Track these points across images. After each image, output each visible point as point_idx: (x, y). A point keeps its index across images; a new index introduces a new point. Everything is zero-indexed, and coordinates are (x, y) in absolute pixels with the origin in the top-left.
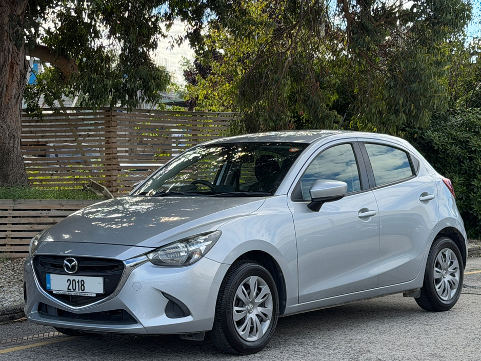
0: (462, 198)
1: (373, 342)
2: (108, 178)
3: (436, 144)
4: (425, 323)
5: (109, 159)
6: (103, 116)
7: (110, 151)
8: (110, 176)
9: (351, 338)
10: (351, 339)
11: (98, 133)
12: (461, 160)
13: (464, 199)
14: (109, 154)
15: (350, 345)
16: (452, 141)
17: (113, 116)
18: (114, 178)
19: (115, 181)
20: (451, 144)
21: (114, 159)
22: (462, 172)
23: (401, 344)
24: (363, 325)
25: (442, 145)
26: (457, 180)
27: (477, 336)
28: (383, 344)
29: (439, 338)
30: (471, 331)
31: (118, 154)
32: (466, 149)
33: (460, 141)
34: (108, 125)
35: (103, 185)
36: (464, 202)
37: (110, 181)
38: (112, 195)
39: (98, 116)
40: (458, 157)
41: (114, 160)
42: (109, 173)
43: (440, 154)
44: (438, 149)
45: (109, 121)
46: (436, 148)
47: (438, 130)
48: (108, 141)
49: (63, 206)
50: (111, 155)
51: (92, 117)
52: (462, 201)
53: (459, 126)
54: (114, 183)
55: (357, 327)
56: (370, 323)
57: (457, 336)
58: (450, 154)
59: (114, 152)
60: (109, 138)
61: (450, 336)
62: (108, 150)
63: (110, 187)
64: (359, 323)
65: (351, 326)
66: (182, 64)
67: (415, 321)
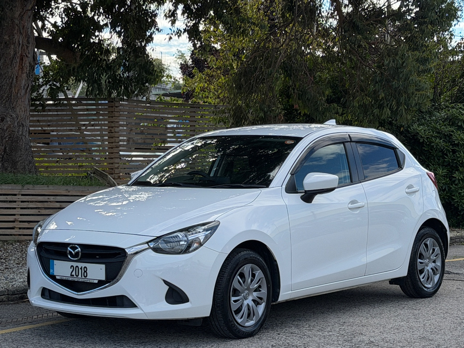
0: (445, 189)
1: (365, 326)
2: (111, 165)
3: (422, 137)
4: (413, 308)
5: (112, 148)
6: (107, 107)
7: (113, 140)
8: (112, 163)
9: (344, 321)
11: (100, 122)
12: (445, 152)
13: (447, 190)
14: (112, 143)
15: (343, 328)
16: (436, 134)
17: (116, 107)
18: (116, 165)
19: (117, 168)
20: (436, 137)
21: (117, 147)
22: (445, 164)
23: (392, 328)
25: (427, 138)
26: (440, 172)
28: (374, 328)
29: (427, 322)
31: (121, 143)
32: (449, 142)
33: (445, 135)
34: (111, 116)
35: (106, 172)
36: (447, 193)
37: (112, 169)
38: (115, 182)
39: (100, 107)
40: (442, 150)
41: (116, 149)
42: (111, 161)
43: (425, 147)
44: (423, 142)
45: (112, 112)
46: (421, 141)
47: (423, 124)
48: (111, 130)
49: (69, 192)
50: (114, 144)
51: (94, 107)
52: (445, 192)
53: (443, 120)
54: (116, 170)
55: (349, 310)
57: (444, 320)
58: (435, 147)
59: (116, 141)
60: (112, 127)
61: (438, 320)
62: (111, 139)
63: (112, 174)
65: (343, 309)
66: (177, 57)
67: (403, 306)
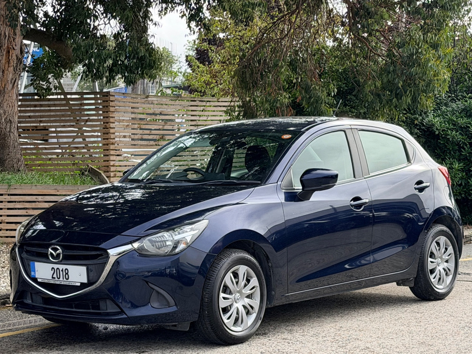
0: (461, 184)
1: (363, 330)
2: (106, 163)
3: (437, 129)
4: (416, 311)
5: (107, 145)
6: (101, 101)
7: (106, 136)
8: (108, 161)
9: (340, 326)
10: (341, 327)
12: (461, 145)
13: (463, 184)
15: (339, 333)
16: (452, 127)
17: (112, 101)
18: (112, 163)
19: (113, 166)
20: (452, 130)
21: (112, 144)
22: (462, 157)
23: (390, 333)
24: (354, 312)
25: (443, 130)
26: (457, 166)
27: (467, 324)
28: (372, 332)
29: (429, 326)
30: (462, 319)
31: (116, 139)
32: (466, 135)
33: (461, 127)
34: (106, 110)
35: (100, 170)
36: (463, 188)
37: (107, 166)
38: (108, 181)
40: (458, 143)
42: (106, 158)
43: (440, 140)
44: (439, 134)
45: (107, 106)
46: (437, 133)
47: (439, 116)
48: (106, 126)
49: (58, 191)
50: (109, 140)
52: (462, 187)
53: (460, 111)
54: (112, 168)
55: (348, 314)
56: (361, 311)
57: (447, 324)
58: (451, 140)
59: (112, 137)
60: (107, 123)
61: (440, 323)
62: (104, 135)
63: (108, 172)
64: (350, 311)
65: (341, 313)
67: (406, 309)
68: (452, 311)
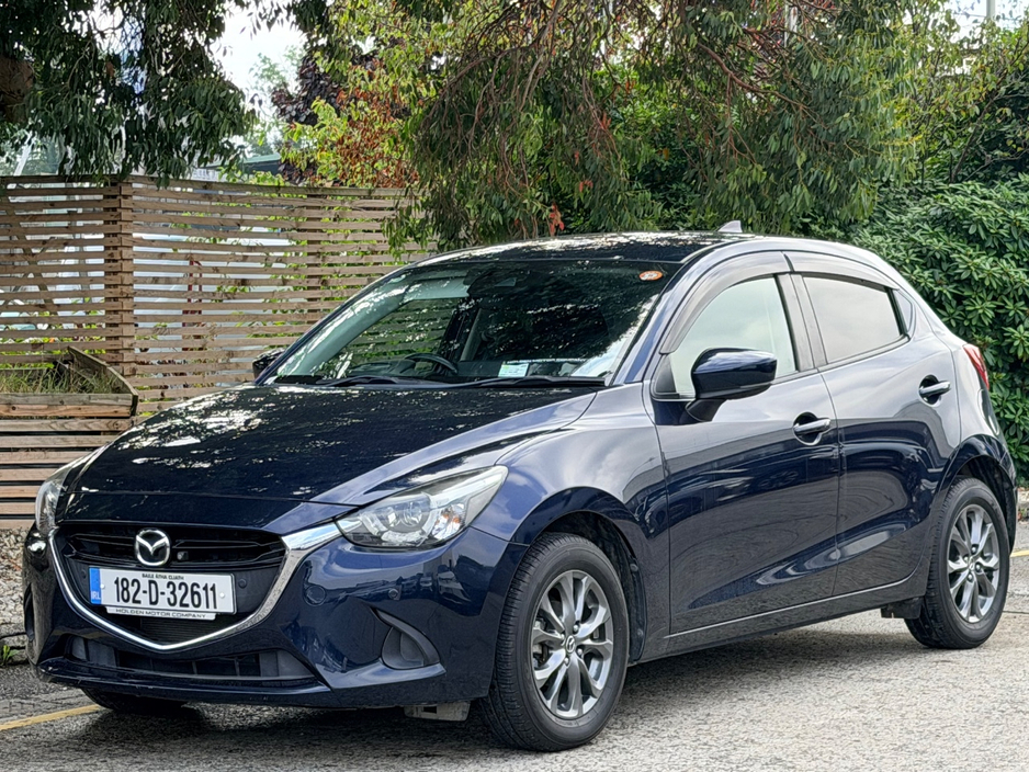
1: (760, 721)
2: (113, 342)
4: (873, 676)
5: (115, 299)
6: (101, 197)
7: (115, 280)
8: (116, 338)
9: (707, 711)
10: (709, 715)
11: (78, 236)
14: (115, 286)
15: (706, 727)
17: (125, 197)
18: (127, 343)
19: (130, 349)
21: (127, 298)
23: (824, 725)
24: (731, 681)
27: (996, 705)
28: (781, 724)
29: (908, 709)
30: (981, 693)
31: (136, 286)
34: (112, 219)
35: (102, 360)
37: (116, 351)
38: (127, 383)
39: (77, 198)
41: (125, 301)
42: (114, 332)
45: (114, 209)
48: (112, 255)
49: (14, 408)
50: (119, 289)
51: (63, 198)
54: (126, 354)
55: (718, 685)
56: (746, 679)
57: (950, 704)
59: (125, 282)
60: (115, 248)
61: (935, 704)
62: (112, 277)
63: (117, 363)
64: (722, 678)
65: (703, 683)
66: (260, 72)
67: (849, 673)
68: (955, 675)
